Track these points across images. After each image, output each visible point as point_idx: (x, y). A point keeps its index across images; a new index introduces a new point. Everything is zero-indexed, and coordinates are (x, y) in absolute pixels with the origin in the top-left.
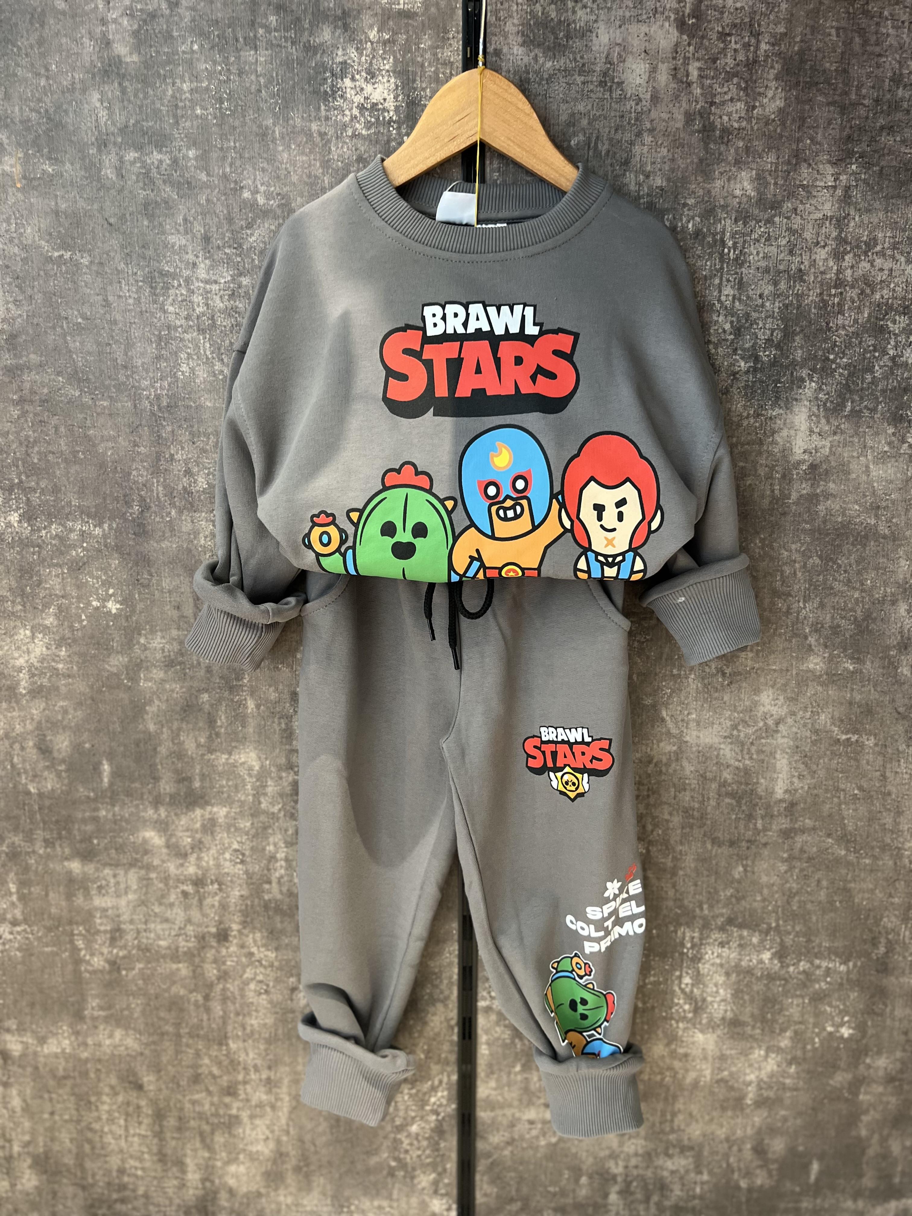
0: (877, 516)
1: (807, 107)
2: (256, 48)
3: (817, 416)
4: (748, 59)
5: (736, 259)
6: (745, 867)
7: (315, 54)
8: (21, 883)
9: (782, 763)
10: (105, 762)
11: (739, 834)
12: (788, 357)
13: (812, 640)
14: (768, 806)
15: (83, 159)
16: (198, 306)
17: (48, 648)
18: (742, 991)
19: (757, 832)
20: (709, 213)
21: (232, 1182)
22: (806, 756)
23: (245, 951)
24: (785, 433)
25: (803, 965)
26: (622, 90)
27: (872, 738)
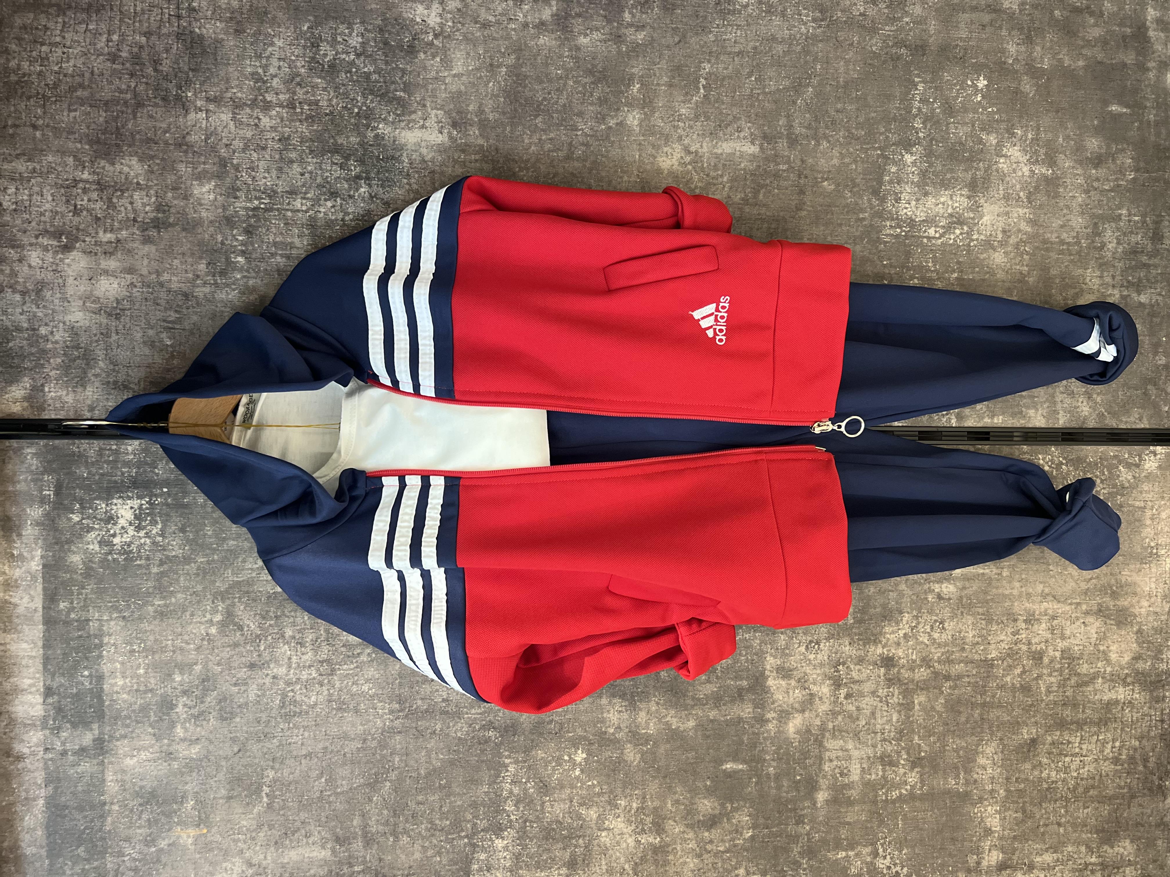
0: (499, 66)
1: (138, 137)
2: (88, 620)
3: (409, 122)
4: (97, 189)
5: (270, 197)
6: (824, 179)
7: (91, 568)
8: (837, 847)
9: (726, 147)
10: (724, 767)
11: (792, 186)
12: (356, 149)
13: (612, 123)
14: (767, 159)
15: (182, 774)
16: (310, 674)
17: (619, 816)
18: (942, 180)
19: (791, 169)
20: (229, 221)
21: (1127, 658)
22: (720, 126)
23: (902, 641)
24: (424, 151)
25: (918, 124)
26: (123, 300)
27: (702, 65)
